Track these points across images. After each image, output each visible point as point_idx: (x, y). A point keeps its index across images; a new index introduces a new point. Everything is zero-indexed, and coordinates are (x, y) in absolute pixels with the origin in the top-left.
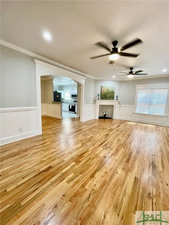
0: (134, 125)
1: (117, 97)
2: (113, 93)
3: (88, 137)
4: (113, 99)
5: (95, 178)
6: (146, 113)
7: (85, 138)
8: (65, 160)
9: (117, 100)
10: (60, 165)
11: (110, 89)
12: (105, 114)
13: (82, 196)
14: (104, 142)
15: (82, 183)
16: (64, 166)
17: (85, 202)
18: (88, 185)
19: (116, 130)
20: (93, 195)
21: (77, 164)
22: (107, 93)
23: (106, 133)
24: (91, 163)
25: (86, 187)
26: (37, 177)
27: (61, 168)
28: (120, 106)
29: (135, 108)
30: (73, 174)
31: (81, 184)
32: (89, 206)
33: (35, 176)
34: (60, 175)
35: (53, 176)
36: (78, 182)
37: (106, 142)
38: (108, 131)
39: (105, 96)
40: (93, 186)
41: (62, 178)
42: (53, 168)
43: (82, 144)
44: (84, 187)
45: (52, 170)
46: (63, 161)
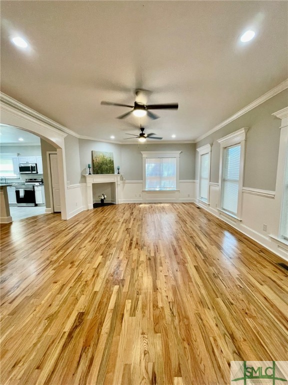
1: (118, 169)
2: (112, 162)
3: (103, 241)
4: (113, 173)
5: (160, 289)
7: (98, 245)
8: (97, 289)
9: (118, 173)
10: (96, 302)
11: (107, 157)
12: (103, 198)
13: (164, 318)
15: (152, 304)
16: (105, 300)
17: (173, 321)
18: (160, 301)
19: (132, 219)
20: (174, 308)
21: (123, 286)
22: (103, 163)
23: (123, 228)
24: (140, 275)
25: (160, 305)
27: (102, 306)
28: (124, 183)
29: (144, 184)
30: (130, 301)
31: (151, 306)
32: (180, 321)
33: (65, 347)
34: (111, 314)
35: (101, 324)
36: (144, 307)
38: (124, 224)
39: (101, 167)
40: (166, 299)
41: (119, 316)
42: (88, 314)
44: (157, 307)
45: (89, 317)
46: (96, 293)
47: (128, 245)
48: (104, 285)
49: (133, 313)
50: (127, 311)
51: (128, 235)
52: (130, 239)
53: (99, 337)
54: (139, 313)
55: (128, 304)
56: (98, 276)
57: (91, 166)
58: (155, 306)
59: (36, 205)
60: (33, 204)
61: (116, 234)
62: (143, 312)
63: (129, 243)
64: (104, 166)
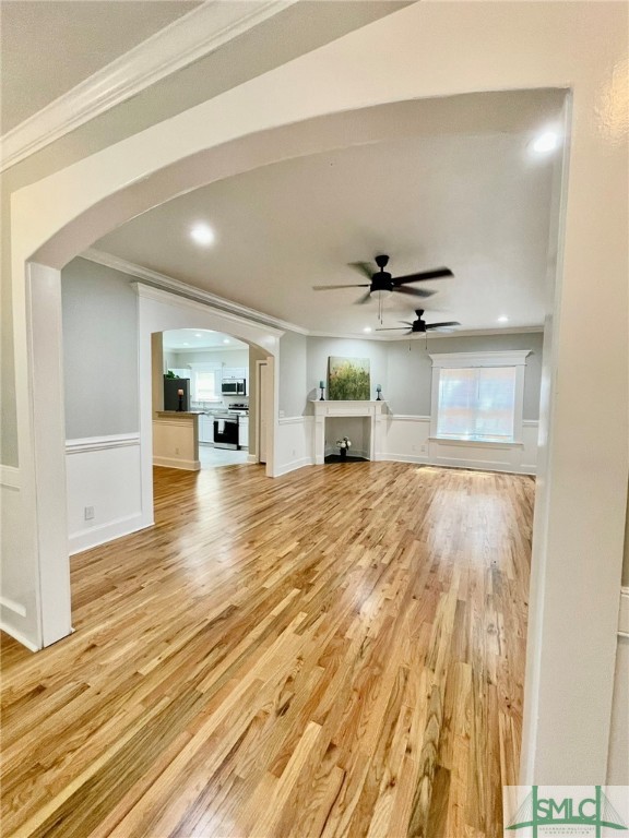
0: (436, 477)
1: (379, 391)
2: (366, 377)
3: (313, 520)
4: (368, 397)
5: (364, 615)
6: (466, 438)
7: (303, 524)
8: (267, 585)
9: (378, 399)
10: (258, 601)
11: (358, 367)
12: (344, 445)
13: (344, 654)
14: (362, 529)
16: (271, 602)
17: (355, 662)
18: (352, 631)
19: (385, 494)
20: (369, 647)
21: (307, 593)
22: (347, 380)
23: (360, 505)
24: (343, 586)
25: (348, 635)
26: (207, 635)
27: (264, 607)
28: (390, 420)
29: (432, 425)
30: (306, 615)
31: (335, 631)
32: (366, 666)
33: (200, 633)
34: (270, 621)
35: (252, 627)
36: (322, 628)
37: (367, 530)
38: (364, 500)
39: (342, 388)
40: (365, 630)
41: (280, 627)
42: (241, 610)
43: (300, 541)
44: (342, 636)
45: (241, 615)
46: (264, 589)
47: (350, 537)
48: (279, 584)
49: (299, 631)
50: (294, 625)
51: (360, 520)
52: (359, 527)
53: (242, 639)
54: (308, 634)
55: (300, 618)
56: (277, 569)
57: (325, 385)
58: (340, 634)
59: (239, 448)
60: (235, 446)
61: (340, 513)
62: (317, 635)
63: (353, 533)
64: (350, 385)
